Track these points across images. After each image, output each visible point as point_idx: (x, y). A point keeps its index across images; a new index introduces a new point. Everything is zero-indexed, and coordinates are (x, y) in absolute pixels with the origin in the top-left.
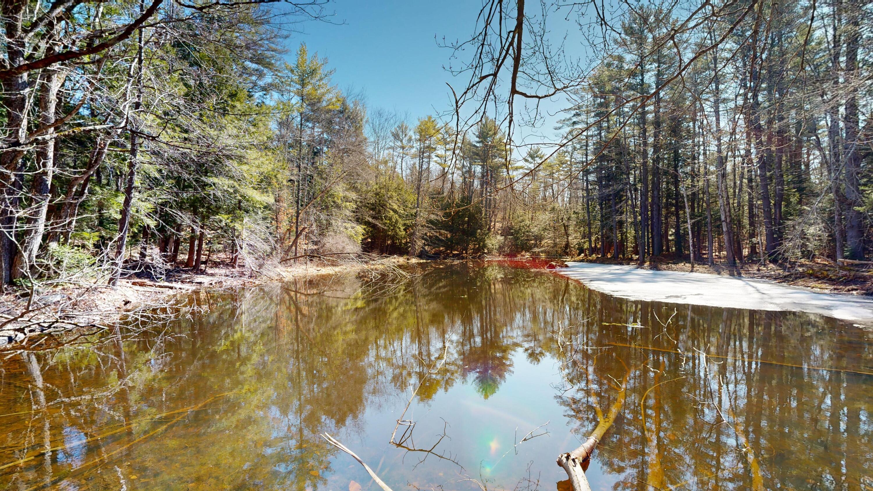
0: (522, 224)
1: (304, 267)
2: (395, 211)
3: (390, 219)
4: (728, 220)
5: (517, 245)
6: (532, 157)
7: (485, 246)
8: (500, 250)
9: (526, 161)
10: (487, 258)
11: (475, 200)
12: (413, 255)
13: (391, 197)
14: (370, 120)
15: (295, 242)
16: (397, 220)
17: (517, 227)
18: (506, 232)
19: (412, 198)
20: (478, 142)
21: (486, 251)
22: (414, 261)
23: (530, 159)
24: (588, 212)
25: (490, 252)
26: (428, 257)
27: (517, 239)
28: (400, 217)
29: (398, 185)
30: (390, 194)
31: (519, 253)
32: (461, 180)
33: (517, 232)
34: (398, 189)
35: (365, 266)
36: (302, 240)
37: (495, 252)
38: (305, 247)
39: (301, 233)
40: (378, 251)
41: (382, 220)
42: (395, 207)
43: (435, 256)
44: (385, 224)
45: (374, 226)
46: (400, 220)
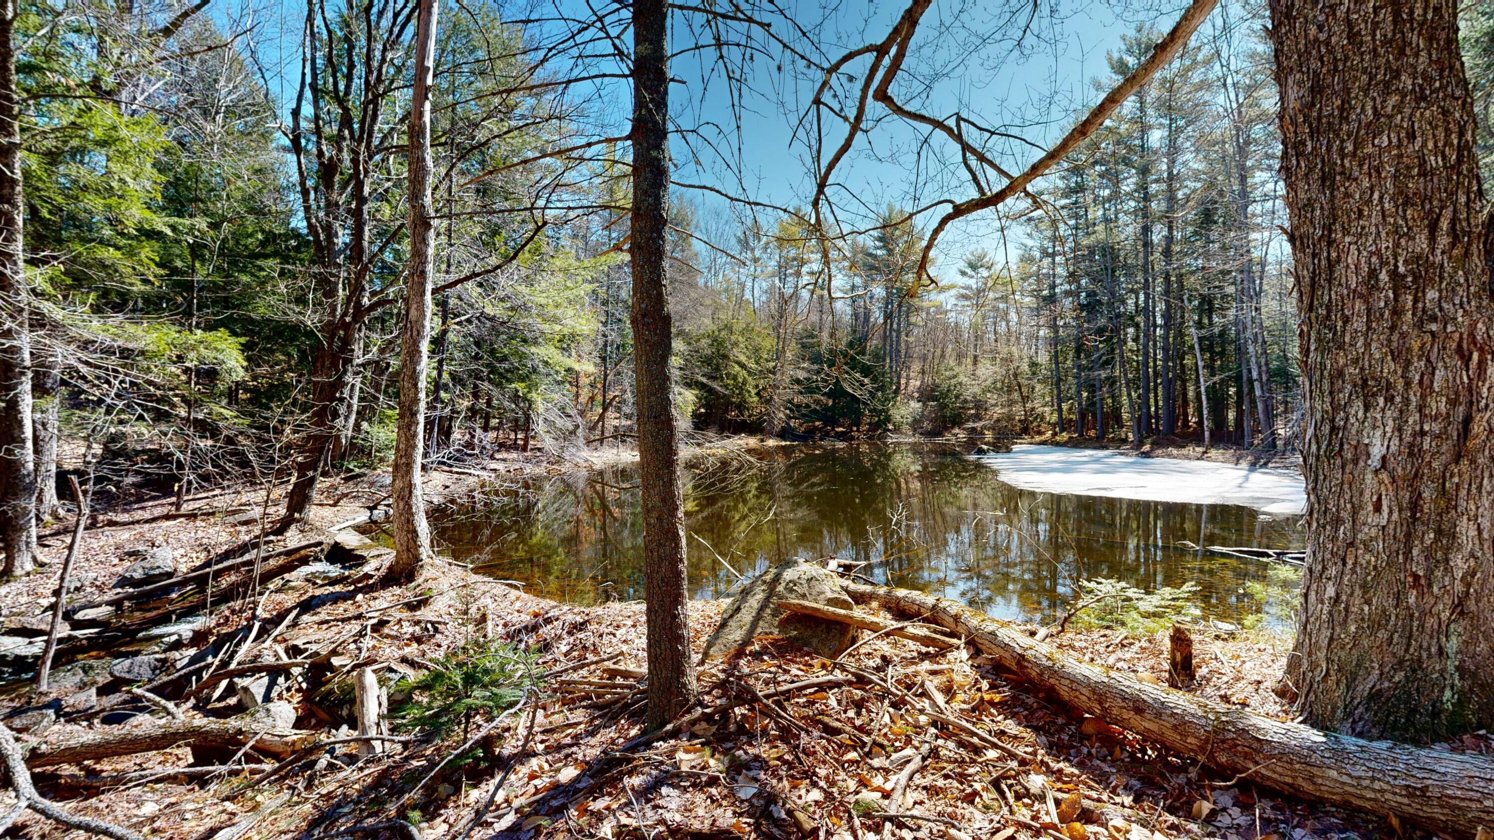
0: (953, 382)
1: (615, 451)
2: (743, 366)
3: (735, 378)
4: (1264, 378)
5: (944, 417)
6: (973, 266)
7: (888, 419)
8: (916, 425)
9: (963, 273)
10: (892, 438)
11: (873, 343)
12: (771, 435)
13: (736, 344)
14: (702, 224)
15: (602, 417)
16: (745, 379)
17: (944, 387)
18: (927, 395)
19: (768, 343)
20: (877, 248)
21: (891, 427)
22: (771, 443)
23: (969, 271)
24: (1057, 363)
25: (897, 429)
26: (795, 437)
27: (944, 406)
28: (750, 373)
29: (748, 325)
30: (733, 338)
31: (947, 429)
32: (849, 310)
33: (945, 395)
34: (747, 330)
35: (698, 451)
36: (611, 414)
37: (905, 428)
38: (616, 423)
39: (610, 404)
40: (716, 427)
41: (722, 380)
42: (743, 358)
43: (807, 436)
44: (726, 386)
45: (711, 390)
46: (750, 379)
